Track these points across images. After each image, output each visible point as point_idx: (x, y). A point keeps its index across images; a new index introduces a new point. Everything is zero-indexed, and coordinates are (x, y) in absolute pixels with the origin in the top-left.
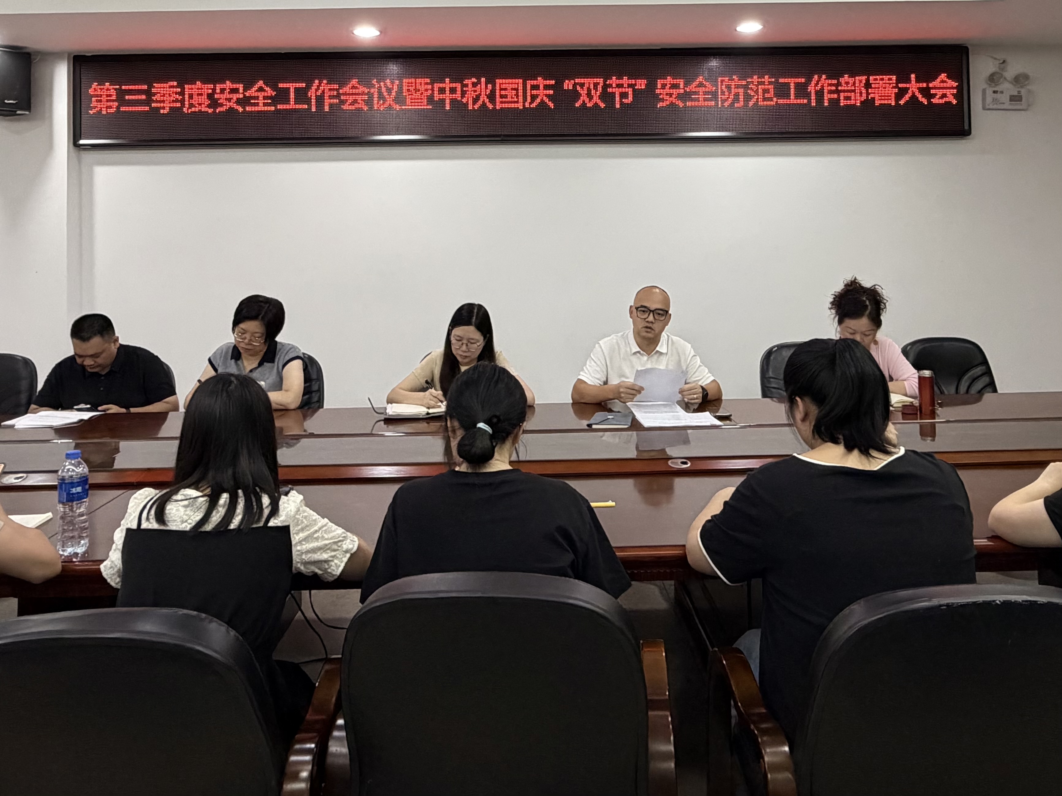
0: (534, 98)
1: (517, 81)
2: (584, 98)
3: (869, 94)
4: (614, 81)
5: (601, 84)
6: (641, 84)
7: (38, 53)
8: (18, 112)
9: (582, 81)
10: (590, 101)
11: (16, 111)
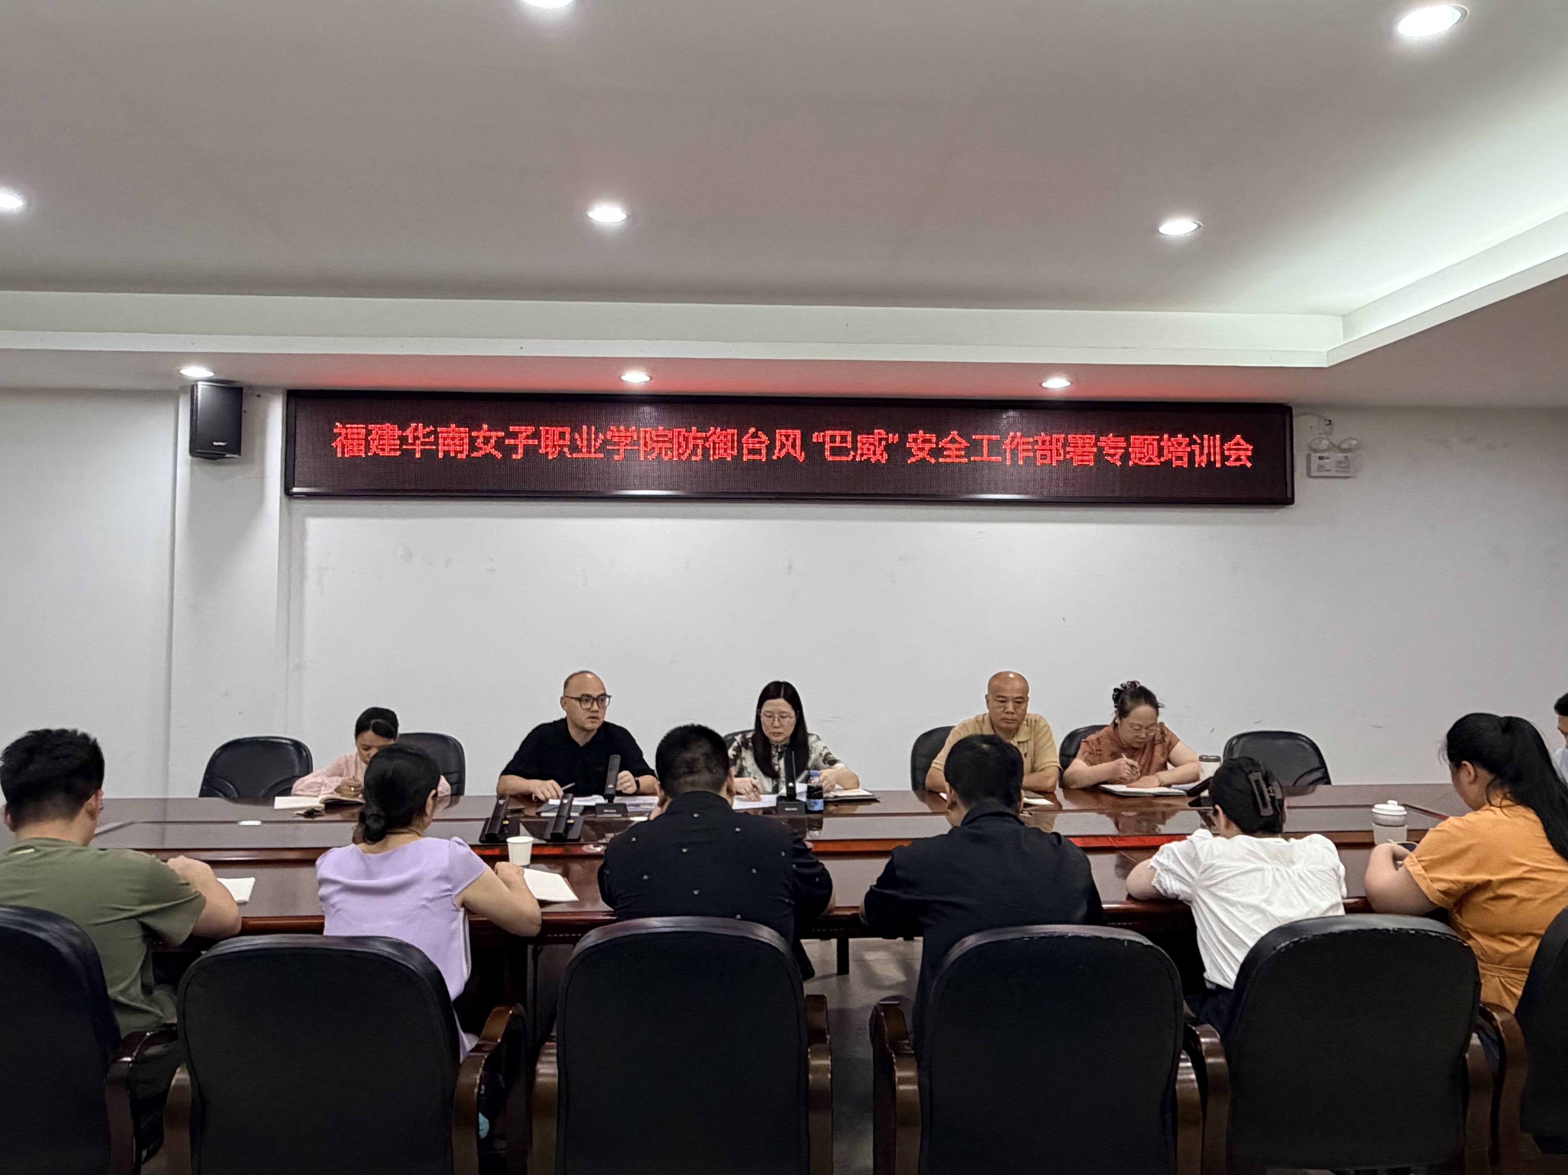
7: (251, 387)
8: (228, 455)
11: (224, 455)
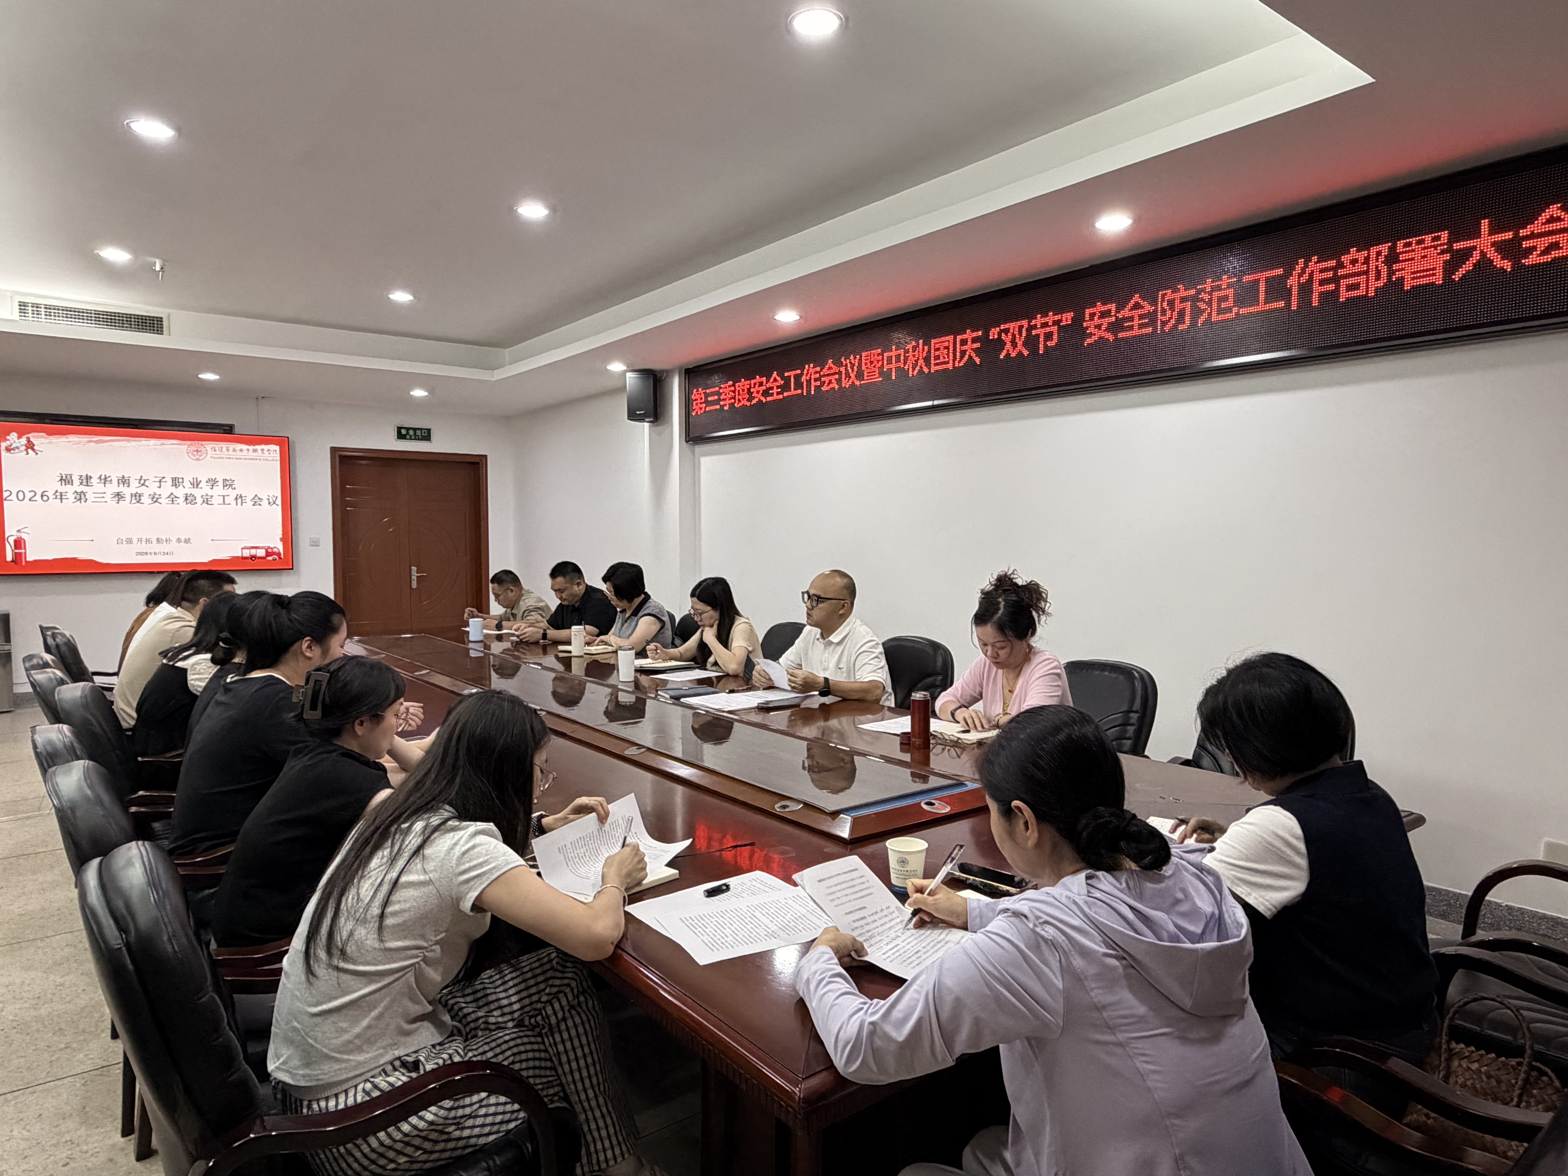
0: (963, 353)
1: (947, 338)
2: (1008, 346)
3: (1394, 273)
4: (1039, 320)
5: (1026, 326)
6: (1067, 318)
8: (646, 420)
9: (1007, 326)
10: (1014, 349)
